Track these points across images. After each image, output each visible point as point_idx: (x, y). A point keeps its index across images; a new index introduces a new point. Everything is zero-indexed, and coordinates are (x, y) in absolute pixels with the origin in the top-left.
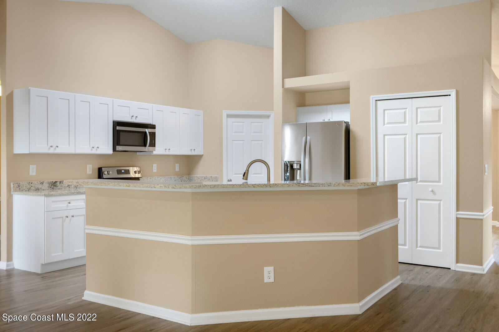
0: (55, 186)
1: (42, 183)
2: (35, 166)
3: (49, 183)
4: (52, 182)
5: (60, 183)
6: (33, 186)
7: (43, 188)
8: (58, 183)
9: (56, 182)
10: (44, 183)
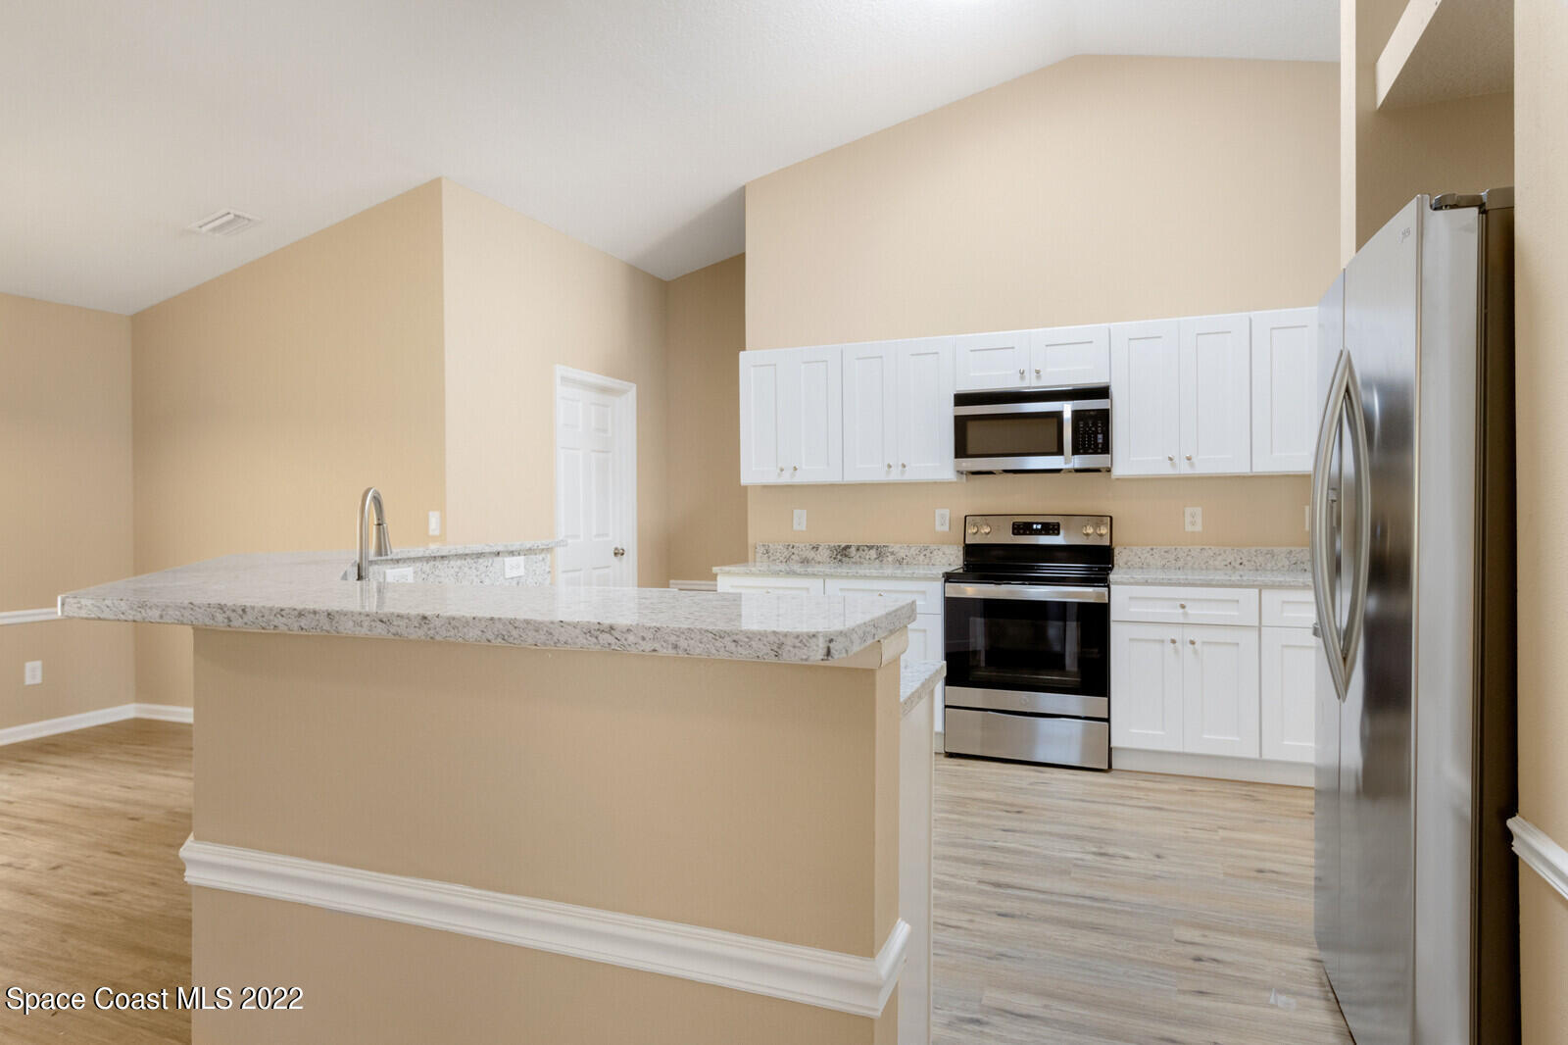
0: (846, 556)
1: (816, 548)
2: (804, 512)
3: (831, 549)
4: (839, 546)
5: (858, 550)
6: (796, 552)
7: (819, 558)
8: (853, 549)
9: (848, 547)
10: (820, 548)
